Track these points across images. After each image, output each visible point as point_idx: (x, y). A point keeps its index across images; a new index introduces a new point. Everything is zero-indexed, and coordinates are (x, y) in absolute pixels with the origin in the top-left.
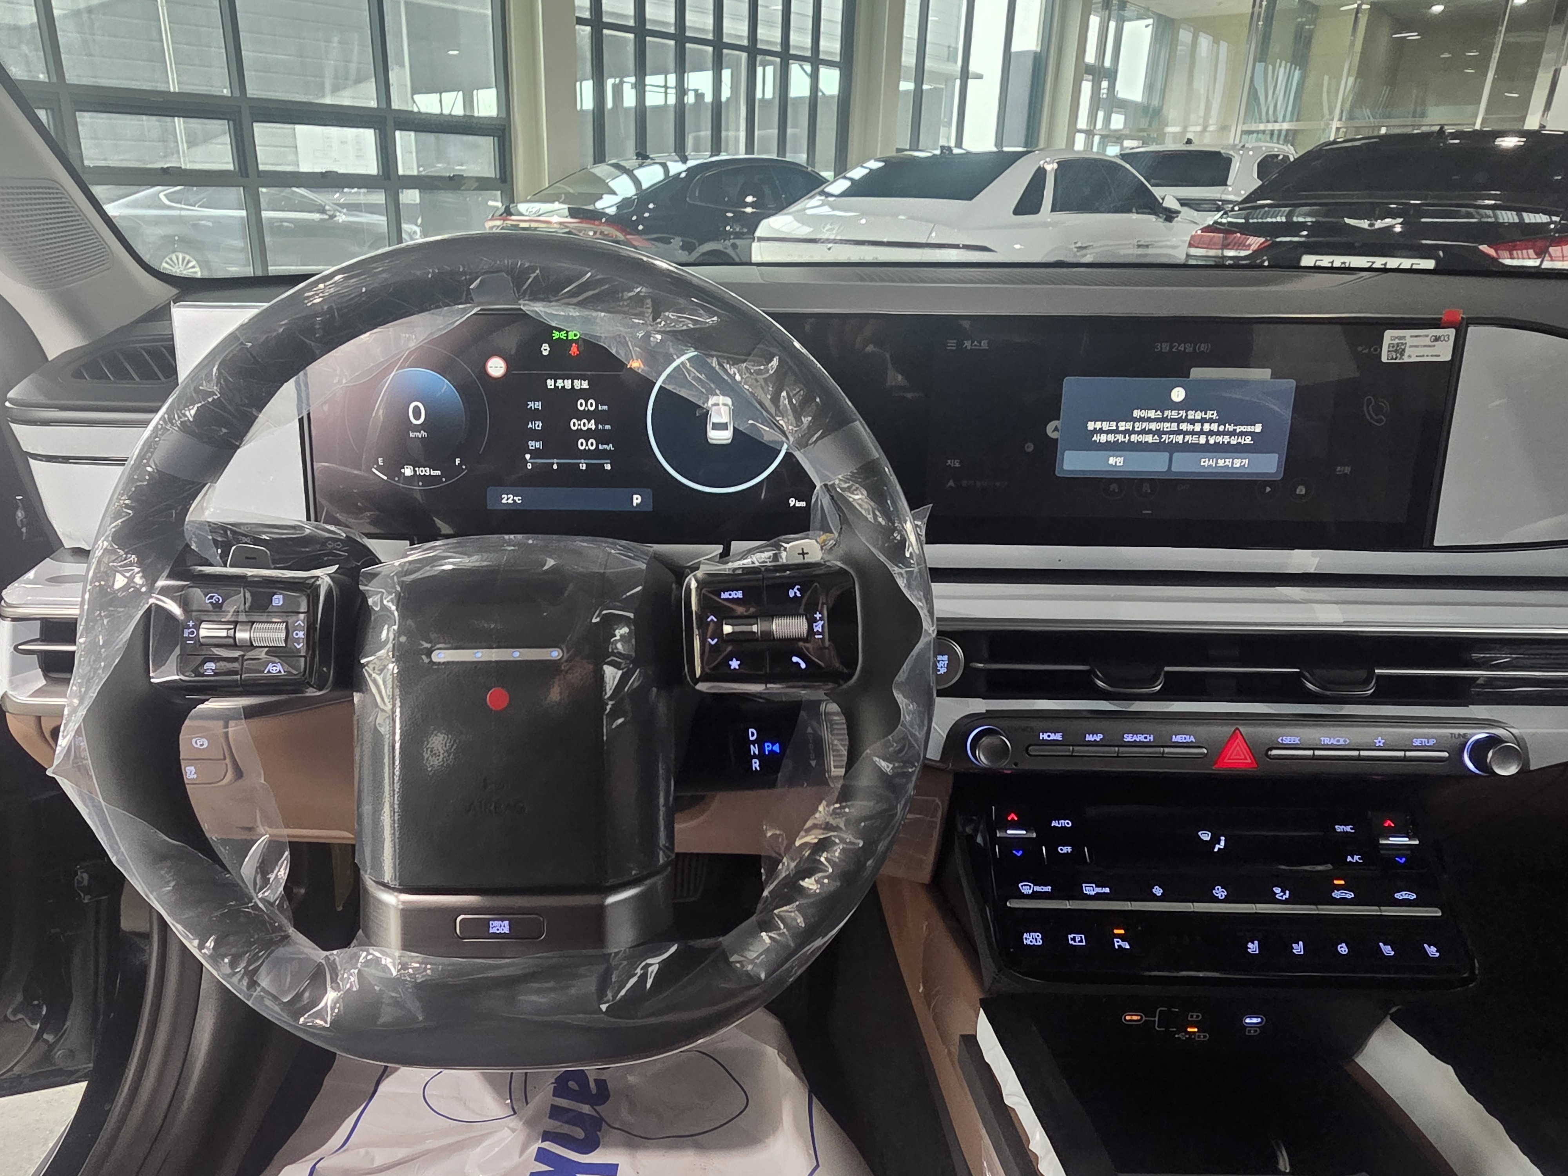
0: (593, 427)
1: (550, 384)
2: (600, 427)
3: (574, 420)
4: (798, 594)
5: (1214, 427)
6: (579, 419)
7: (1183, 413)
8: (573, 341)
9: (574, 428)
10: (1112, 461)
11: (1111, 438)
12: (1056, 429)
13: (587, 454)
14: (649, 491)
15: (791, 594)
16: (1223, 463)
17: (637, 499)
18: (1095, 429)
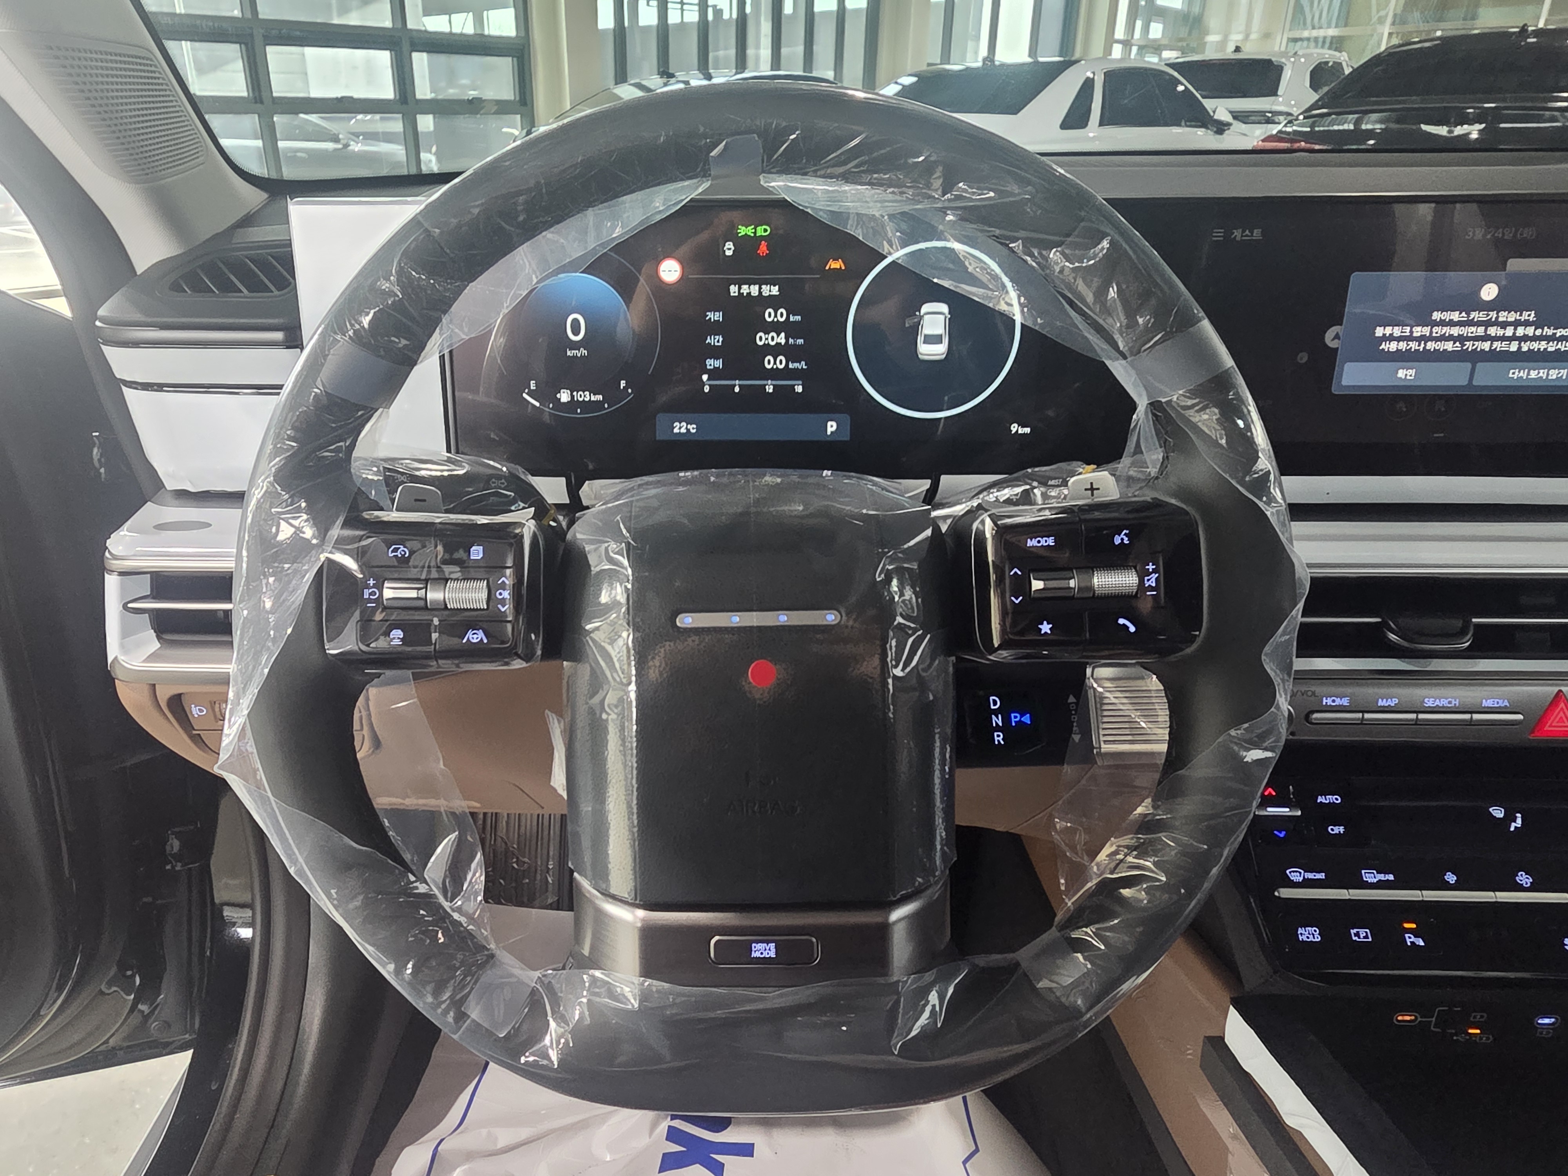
0: (783, 342)
1: (734, 290)
2: (791, 341)
3: (761, 334)
4: (1126, 541)
5: (1530, 331)
6: (767, 333)
7: (1493, 315)
8: (762, 238)
9: (760, 343)
10: (1401, 374)
11: (1403, 346)
12: (1337, 337)
13: (774, 374)
14: (846, 418)
15: (1117, 540)
16: (1536, 374)
17: (832, 427)
18: (1384, 335)
